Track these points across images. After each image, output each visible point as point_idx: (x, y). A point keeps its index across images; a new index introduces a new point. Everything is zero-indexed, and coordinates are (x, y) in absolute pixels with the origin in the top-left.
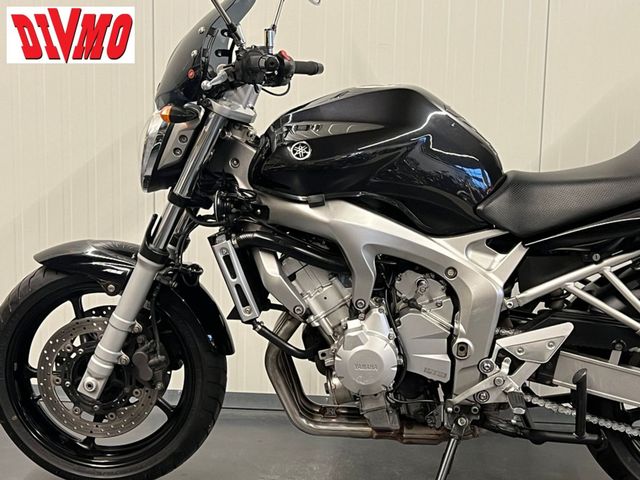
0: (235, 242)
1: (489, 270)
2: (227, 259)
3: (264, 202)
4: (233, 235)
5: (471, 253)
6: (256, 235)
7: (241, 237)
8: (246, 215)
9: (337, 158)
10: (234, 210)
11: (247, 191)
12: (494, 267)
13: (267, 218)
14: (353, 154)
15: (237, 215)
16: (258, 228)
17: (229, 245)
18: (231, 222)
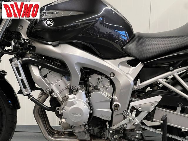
0: (21, 61)
1: (128, 74)
2: (17, 68)
3: (33, 44)
4: (20, 58)
5: (120, 67)
6: (30, 58)
7: (24, 59)
8: (26, 50)
9: (65, 26)
10: (20, 48)
11: (26, 39)
12: (130, 73)
13: (35, 51)
14: (72, 24)
15: (22, 49)
16: (31, 55)
17: (18, 63)
18: (19, 53)
